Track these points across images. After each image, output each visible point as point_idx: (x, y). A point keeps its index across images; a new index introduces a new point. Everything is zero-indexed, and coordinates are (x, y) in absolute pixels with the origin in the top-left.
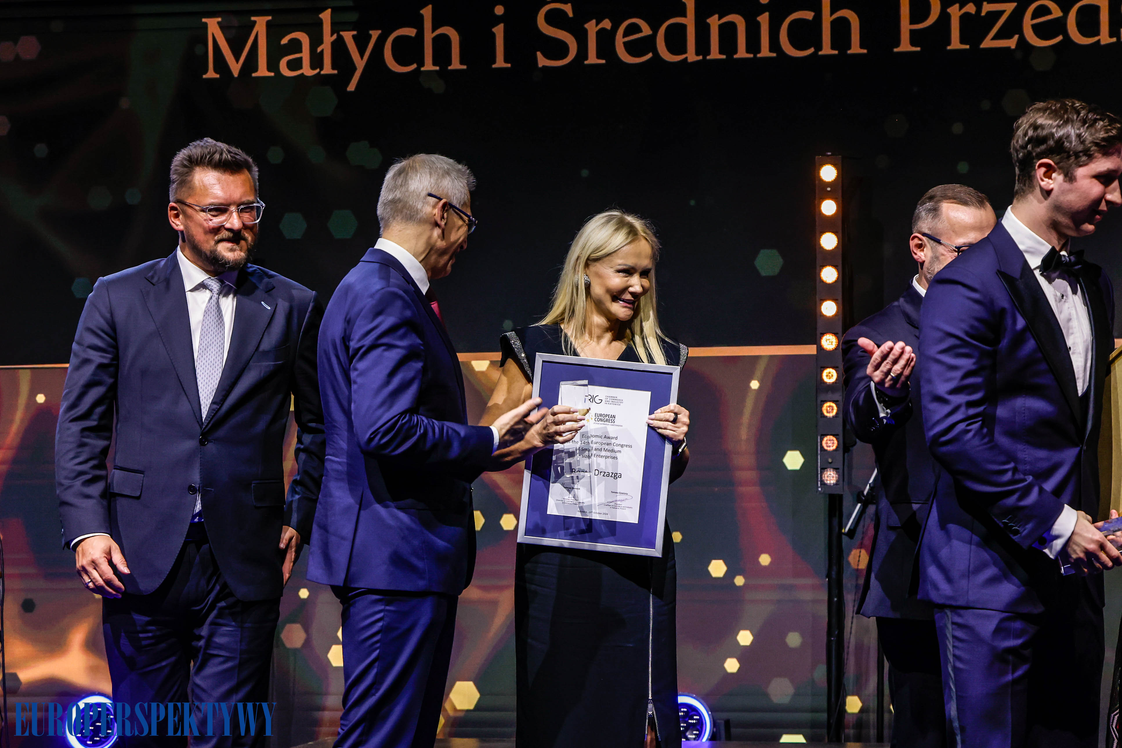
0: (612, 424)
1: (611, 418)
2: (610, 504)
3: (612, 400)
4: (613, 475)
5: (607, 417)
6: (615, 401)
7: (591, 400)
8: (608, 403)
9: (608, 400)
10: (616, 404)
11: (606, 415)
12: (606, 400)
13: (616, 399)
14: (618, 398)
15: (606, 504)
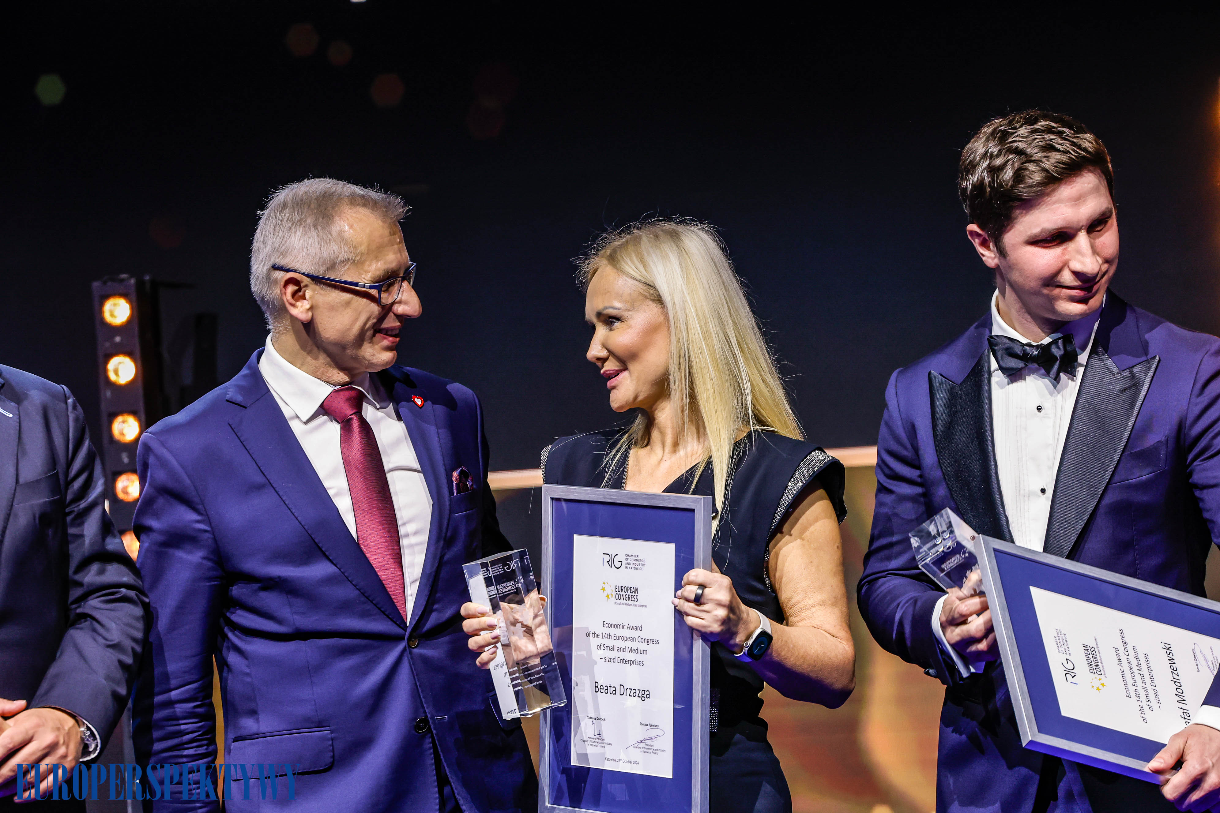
0: (635, 603)
1: (633, 594)
2: (639, 746)
3: (634, 562)
4: (640, 695)
5: (629, 591)
6: (637, 563)
7: (610, 563)
8: (628, 566)
9: (629, 561)
10: (637, 569)
11: (629, 588)
12: (627, 562)
13: (637, 558)
14: (639, 558)
15: (636, 745)
